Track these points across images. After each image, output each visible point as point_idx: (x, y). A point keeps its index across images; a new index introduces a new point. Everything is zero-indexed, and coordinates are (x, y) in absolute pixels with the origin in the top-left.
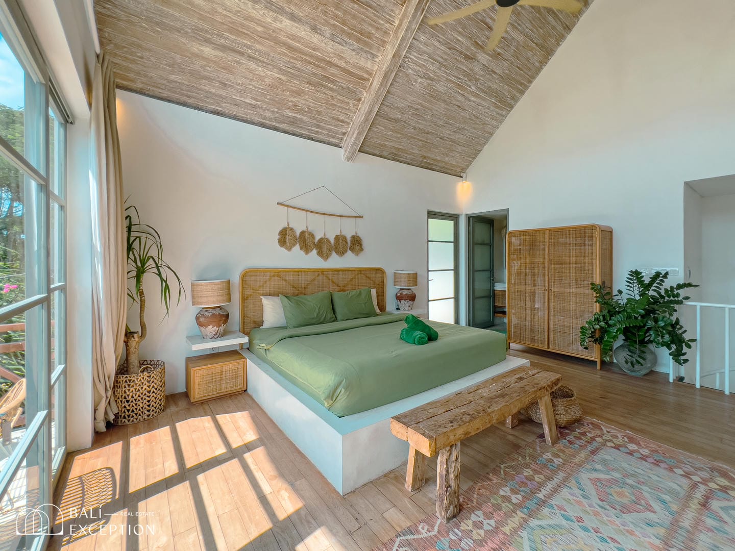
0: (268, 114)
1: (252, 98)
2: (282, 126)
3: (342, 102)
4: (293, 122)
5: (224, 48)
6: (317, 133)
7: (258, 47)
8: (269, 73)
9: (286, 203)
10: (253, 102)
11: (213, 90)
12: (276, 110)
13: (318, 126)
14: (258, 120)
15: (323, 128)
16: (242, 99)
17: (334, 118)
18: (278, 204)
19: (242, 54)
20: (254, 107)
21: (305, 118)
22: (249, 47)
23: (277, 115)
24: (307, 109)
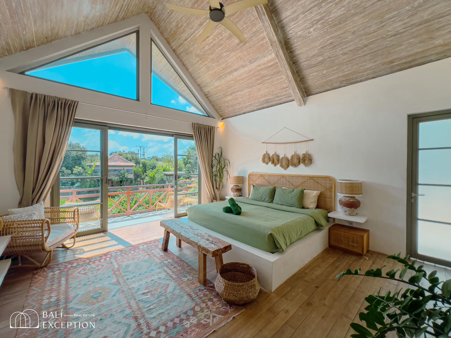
0: (257, 104)
1: (248, 102)
2: (265, 105)
3: (278, 80)
4: (267, 101)
5: (231, 94)
6: (280, 100)
7: (236, 87)
8: (245, 91)
9: (266, 142)
10: (249, 104)
11: (238, 107)
12: (257, 101)
13: (278, 97)
14: (255, 108)
15: (281, 96)
16: (246, 105)
17: (282, 89)
18: (262, 143)
19: (235, 92)
20: (251, 105)
21: (270, 97)
22: (235, 89)
23: (259, 103)
24: (267, 94)
